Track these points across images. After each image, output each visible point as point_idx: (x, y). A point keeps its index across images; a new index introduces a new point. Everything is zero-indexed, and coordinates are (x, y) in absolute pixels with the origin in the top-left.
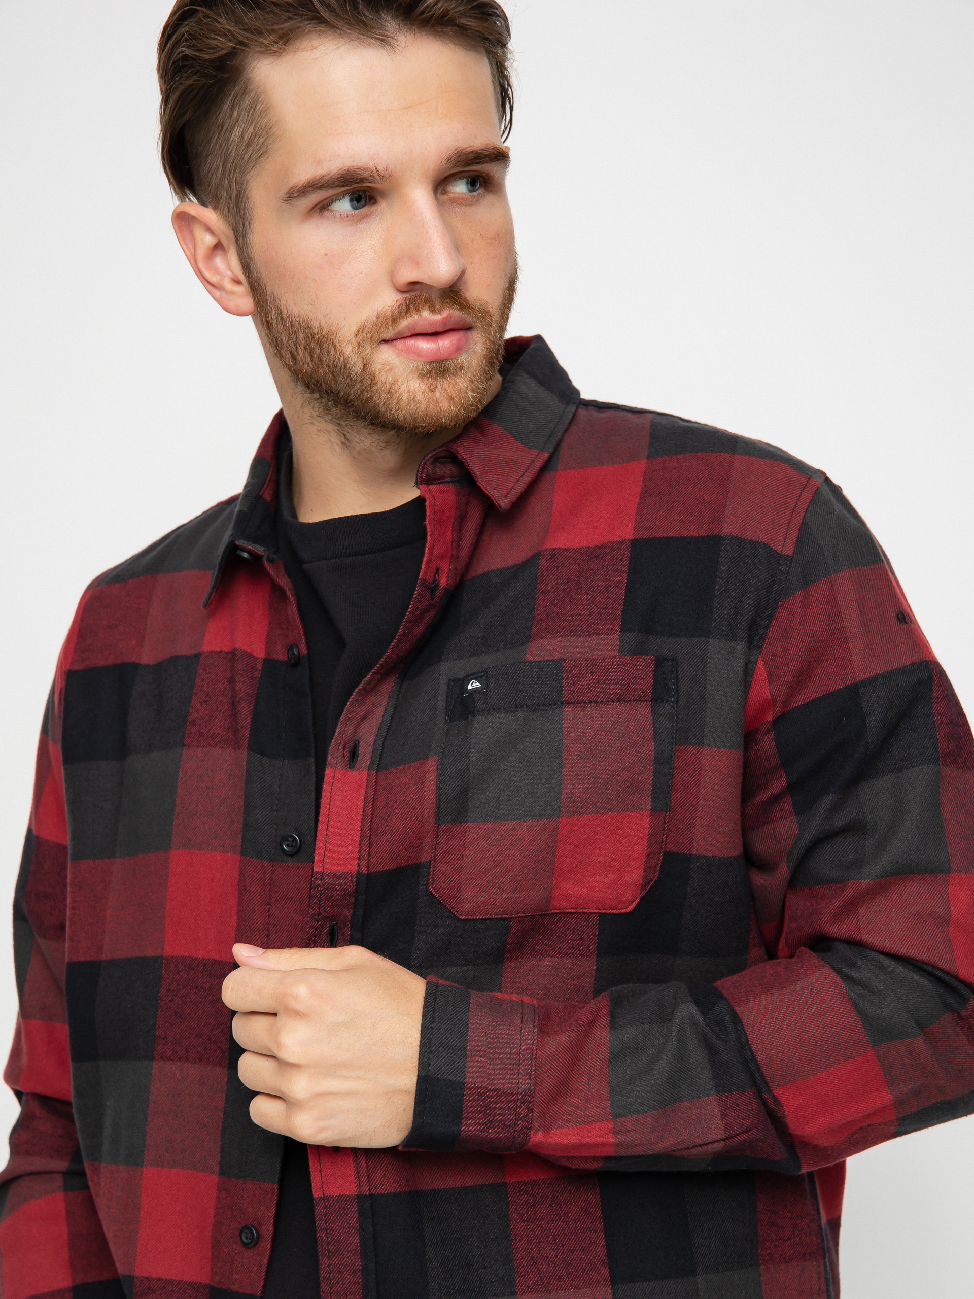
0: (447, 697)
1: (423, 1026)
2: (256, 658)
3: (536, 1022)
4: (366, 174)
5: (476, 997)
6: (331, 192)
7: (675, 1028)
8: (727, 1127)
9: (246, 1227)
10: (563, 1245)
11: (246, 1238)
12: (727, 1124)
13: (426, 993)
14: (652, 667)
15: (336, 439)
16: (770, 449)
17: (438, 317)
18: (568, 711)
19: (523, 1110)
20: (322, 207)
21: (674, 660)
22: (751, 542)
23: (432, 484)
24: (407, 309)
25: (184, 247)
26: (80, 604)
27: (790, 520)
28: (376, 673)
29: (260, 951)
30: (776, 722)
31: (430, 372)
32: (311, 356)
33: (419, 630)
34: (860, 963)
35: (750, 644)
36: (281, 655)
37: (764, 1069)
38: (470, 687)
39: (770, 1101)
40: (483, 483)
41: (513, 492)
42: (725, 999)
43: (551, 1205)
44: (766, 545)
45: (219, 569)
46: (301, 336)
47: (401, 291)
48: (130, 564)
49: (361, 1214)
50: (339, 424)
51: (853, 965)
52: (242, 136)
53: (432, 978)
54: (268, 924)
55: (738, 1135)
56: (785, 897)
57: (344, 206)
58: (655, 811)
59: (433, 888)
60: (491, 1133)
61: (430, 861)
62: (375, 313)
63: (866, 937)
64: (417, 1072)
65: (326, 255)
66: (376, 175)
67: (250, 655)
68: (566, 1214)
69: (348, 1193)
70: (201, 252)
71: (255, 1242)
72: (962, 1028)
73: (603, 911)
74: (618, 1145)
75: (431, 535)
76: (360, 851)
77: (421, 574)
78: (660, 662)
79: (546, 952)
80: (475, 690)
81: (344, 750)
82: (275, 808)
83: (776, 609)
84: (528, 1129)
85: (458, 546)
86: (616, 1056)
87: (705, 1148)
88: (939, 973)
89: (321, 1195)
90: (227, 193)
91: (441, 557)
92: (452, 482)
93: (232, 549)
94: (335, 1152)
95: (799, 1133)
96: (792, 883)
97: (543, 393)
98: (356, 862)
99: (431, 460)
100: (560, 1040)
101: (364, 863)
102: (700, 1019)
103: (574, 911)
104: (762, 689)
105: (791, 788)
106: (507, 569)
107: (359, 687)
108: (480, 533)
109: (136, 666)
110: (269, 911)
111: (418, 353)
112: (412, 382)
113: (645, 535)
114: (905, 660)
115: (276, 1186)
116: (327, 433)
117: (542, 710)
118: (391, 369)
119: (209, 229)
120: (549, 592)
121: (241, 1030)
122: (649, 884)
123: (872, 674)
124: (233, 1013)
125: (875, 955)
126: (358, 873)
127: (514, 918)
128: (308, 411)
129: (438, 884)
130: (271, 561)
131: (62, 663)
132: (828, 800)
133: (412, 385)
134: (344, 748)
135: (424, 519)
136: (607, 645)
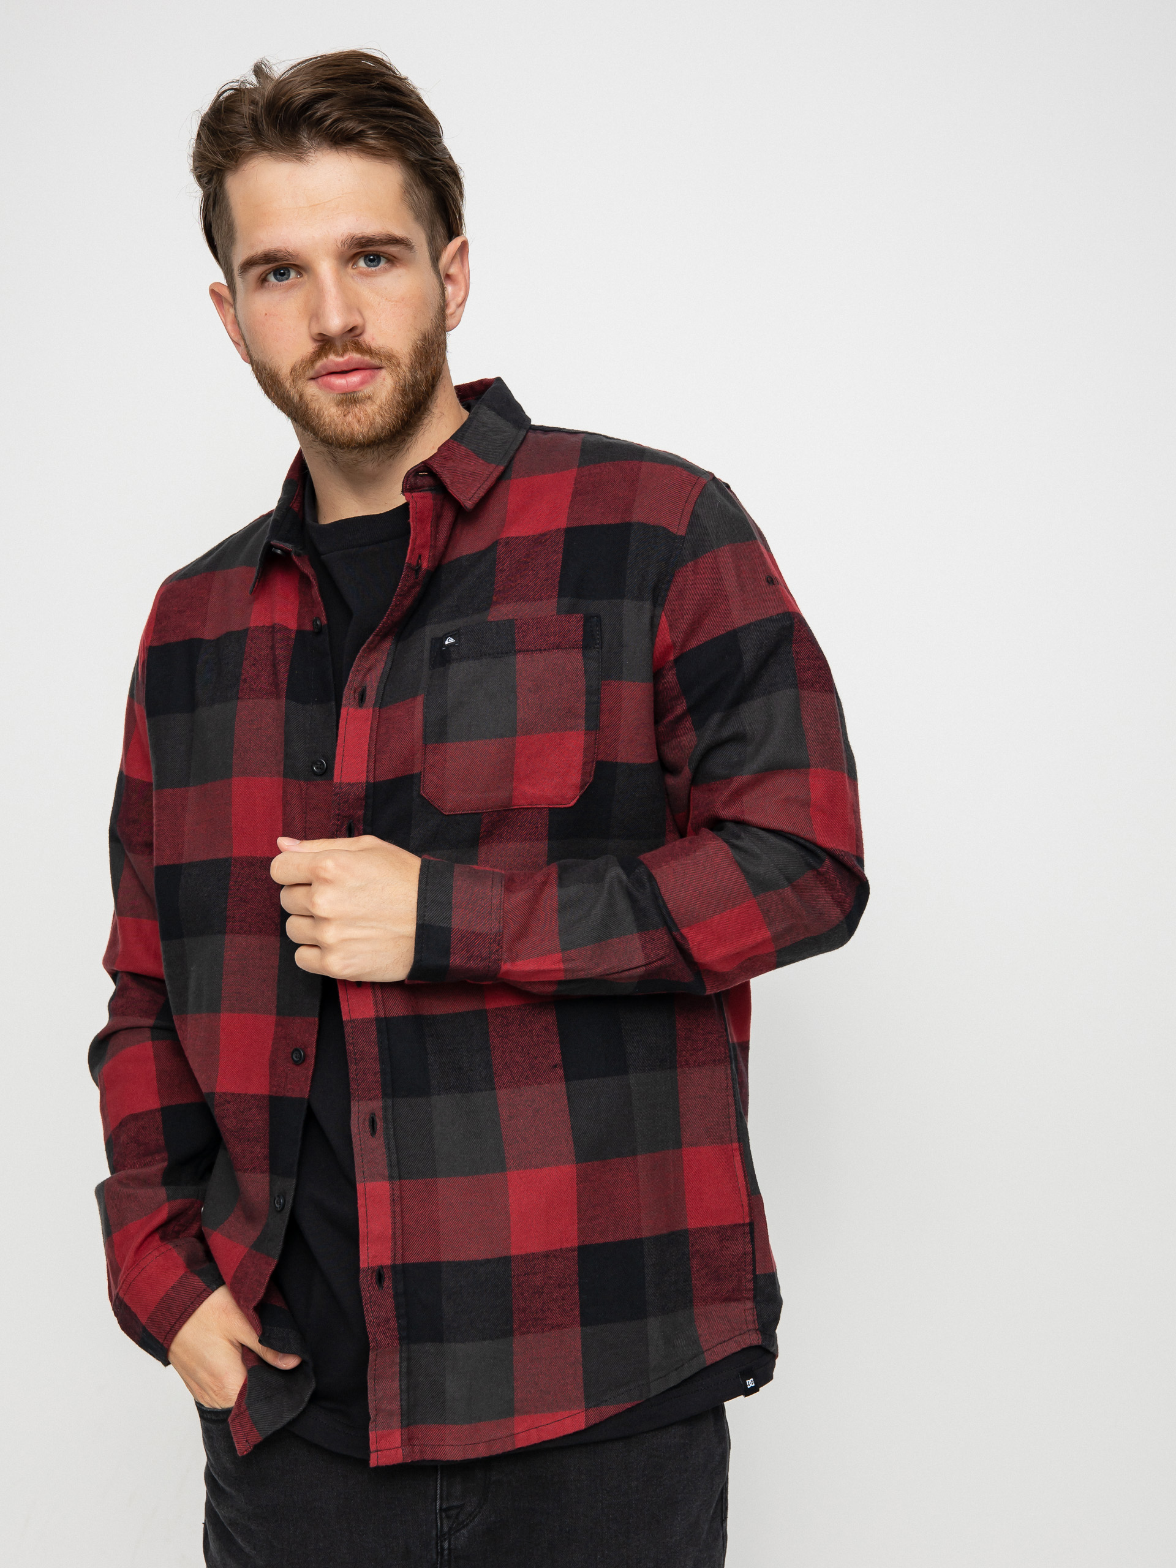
0: (431, 651)
1: (419, 888)
2: (290, 630)
3: (503, 883)
4: (281, 254)
5: (458, 868)
7: (606, 885)
8: (647, 956)
9: (296, 1050)
10: (528, 1054)
11: (296, 1057)
12: (646, 954)
13: (421, 866)
14: (582, 623)
16: (670, 457)
17: (341, 359)
18: (520, 657)
19: (495, 947)
20: (263, 280)
21: (599, 617)
22: (653, 526)
23: (414, 492)
24: (320, 354)
26: (156, 596)
27: (683, 510)
28: (376, 635)
29: (298, 842)
30: (676, 661)
33: (408, 602)
34: (743, 835)
35: (655, 604)
36: (308, 627)
37: (673, 914)
38: (447, 643)
39: (678, 937)
40: (452, 490)
41: (476, 495)
42: (643, 864)
43: (519, 1025)
44: (664, 529)
45: (260, 564)
47: (316, 341)
48: (194, 565)
49: (379, 1031)
51: (738, 837)
53: (426, 857)
54: (305, 828)
55: (655, 961)
56: (690, 792)
57: (273, 280)
58: (588, 730)
59: (424, 792)
60: (472, 964)
61: (421, 772)
63: (748, 817)
64: (415, 921)
66: (287, 255)
67: (286, 629)
68: (531, 1031)
69: (368, 1017)
71: (302, 1061)
72: (821, 882)
73: (551, 806)
74: (566, 971)
75: (413, 530)
76: (368, 766)
77: (407, 559)
78: (587, 619)
79: (510, 838)
80: (451, 645)
81: (355, 694)
82: (308, 741)
83: (674, 575)
84: (499, 960)
85: (436, 538)
86: (564, 907)
87: (631, 972)
88: (802, 841)
89: (349, 1019)
91: (423, 546)
92: (430, 490)
93: (269, 547)
94: (360, 985)
95: (701, 961)
96: (694, 781)
97: (501, 423)
98: (365, 774)
99: (413, 474)
100: (521, 895)
101: (371, 775)
102: (624, 877)
103: (530, 806)
104: (665, 636)
105: (690, 710)
106: (474, 554)
107: (364, 646)
108: (453, 527)
109: (201, 641)
110: (307, 818)
111: (333, 387)
112: (331, 409)
113: (575, 524)
114: (772, 611)
115: (317, 1019)
117: (500, 657)
120: (505, 570)
121: (287, 899)
122: (586, 785)
123: (746, 623)
124: (281, 887)
125: (755, 830)
126: (367, 782)
127: (485, 812)
129: (428, 788)
130: (298, 555)
131: (144, 641)
132: (716, 717)
134: (355, 692)
135: (408, 518)
136: (548, 607)
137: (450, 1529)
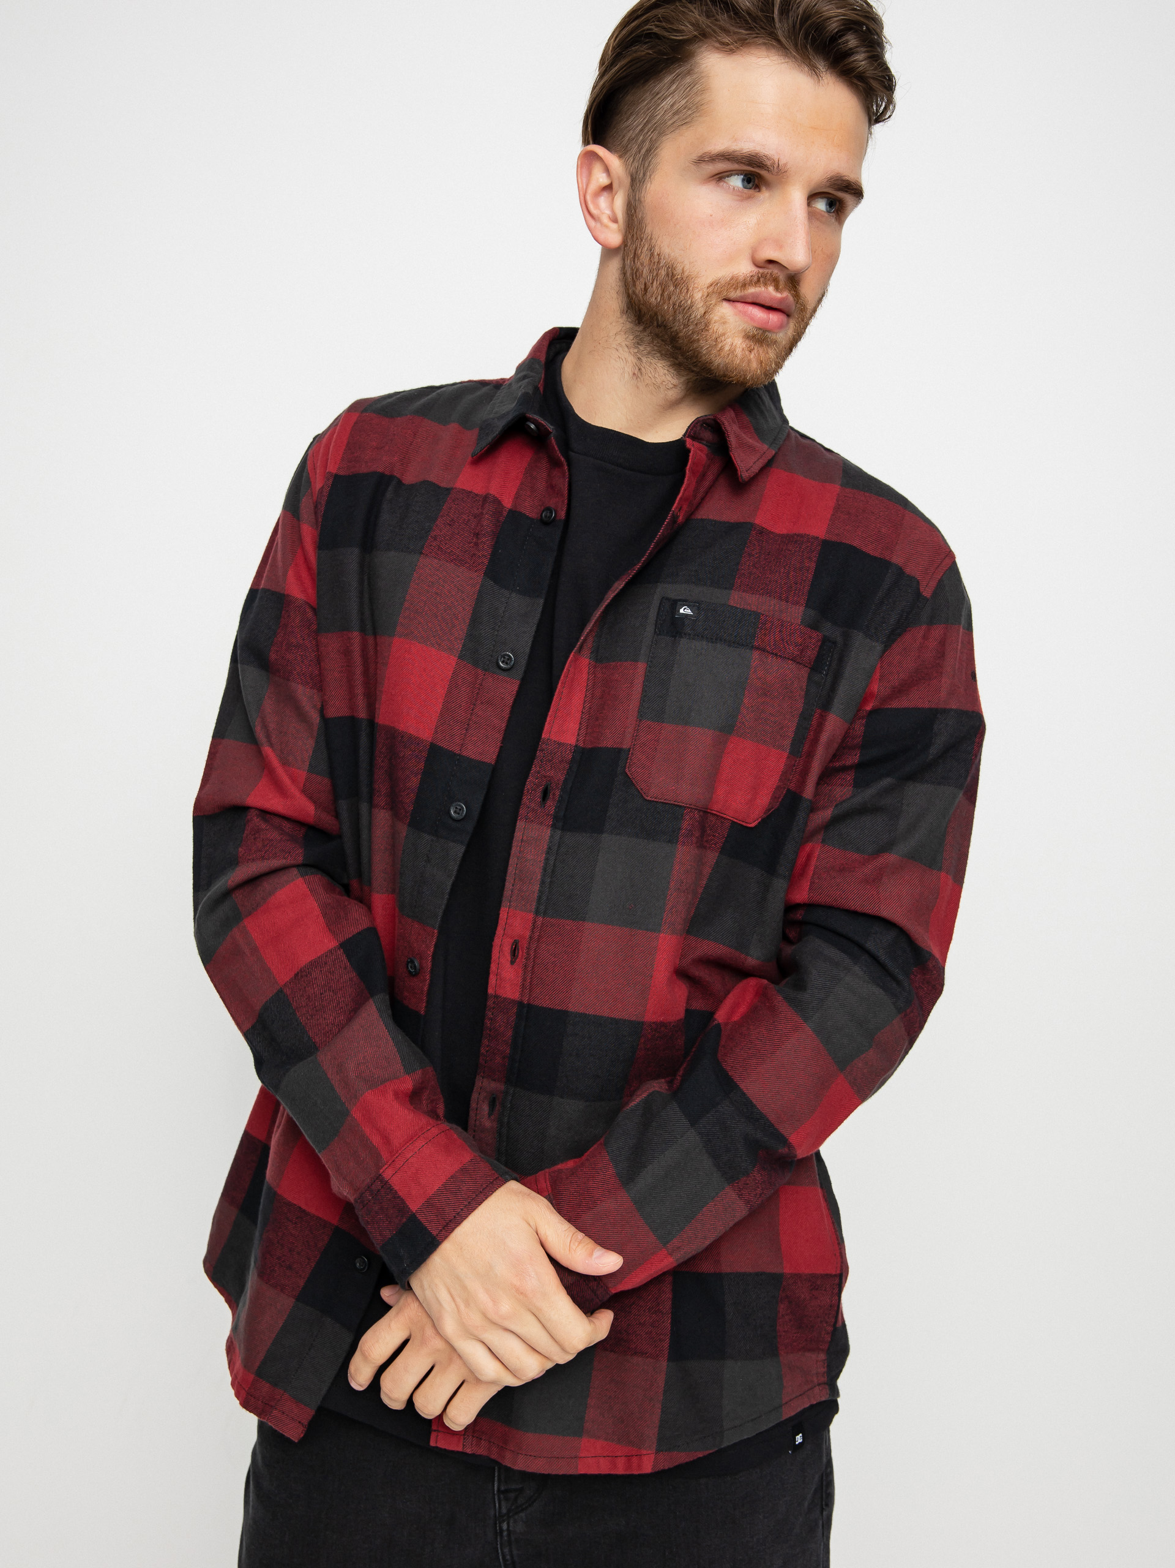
2: (503, 507)
4: (769, 163)
6: (736, 166)
11: (411, 967)
14: (819, 643)
15: (629, 370)
17: (779, 295)
18: (756, 655)
20: (720, 177)
21: (833, 642)
22: (908, 575)
24: (758, 280)
25: (580, 180)
27: (934, 574)
30: (872, 712)
31: (754, 336)
32: (663, 291)
36: (525, 511)
38: (681, 611)
40: (734, 454)
41: (752, 470)
44: (916, 582)
45: (504, 431)
46: (663, 272)
47: (757, 265)
49: (518, 1016)
50: (639, 359)
52: (672, 106)
57: (736, 182)
58: (791, 754)
59: (629, 770)
61: (632, 749)
62: (731, 275)
65: (711, 216)
66: (775, 166)
67: (499, 503)
69: (513, 998)
70: (593, 187)
73: (736, 821)
75: (687, 480)
77: (674, 507)
78: (825, 641)
80: (687, 615)
82: (497, 628)
83: (905, 630)
89: (493, 992)
90: (638, 147)
92: (710, 446)
93: (520, 417)
103: (718, 814)
104: (874, 684)
105: (859, 766)
110: (473, 710)
111: (752, 319)
112: (737, 338)
113: (834, 539)
114: (969, 706)
115: (436, 932)
116: (625, 362)
117: (737, 647)
118: (724, 323)
119: (607, 170)
120: (753, 556)
122: (771, 810)
126: (576, 746)
127: (688, 808)
128: (620, 339)
129: (634, 768)
133: (736, 342)
136: (796, 614)
137: (509, 1511)
